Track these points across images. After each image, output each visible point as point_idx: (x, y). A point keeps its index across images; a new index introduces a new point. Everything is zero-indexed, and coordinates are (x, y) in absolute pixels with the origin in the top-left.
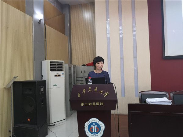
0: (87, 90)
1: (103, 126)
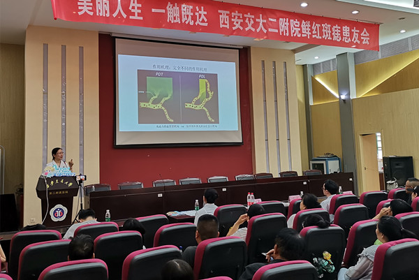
0: (55, 182)
1: (66, 210)
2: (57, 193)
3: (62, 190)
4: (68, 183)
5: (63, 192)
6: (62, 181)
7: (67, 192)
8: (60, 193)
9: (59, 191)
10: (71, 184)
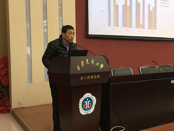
2: (88, 77)
3: (94, 74)
4: (99, 65)
5: (95, 77)
6: (93, 62)
7: (98, 77)
8: (92, 77)
9: (90, 74)
10: (102, 66)
